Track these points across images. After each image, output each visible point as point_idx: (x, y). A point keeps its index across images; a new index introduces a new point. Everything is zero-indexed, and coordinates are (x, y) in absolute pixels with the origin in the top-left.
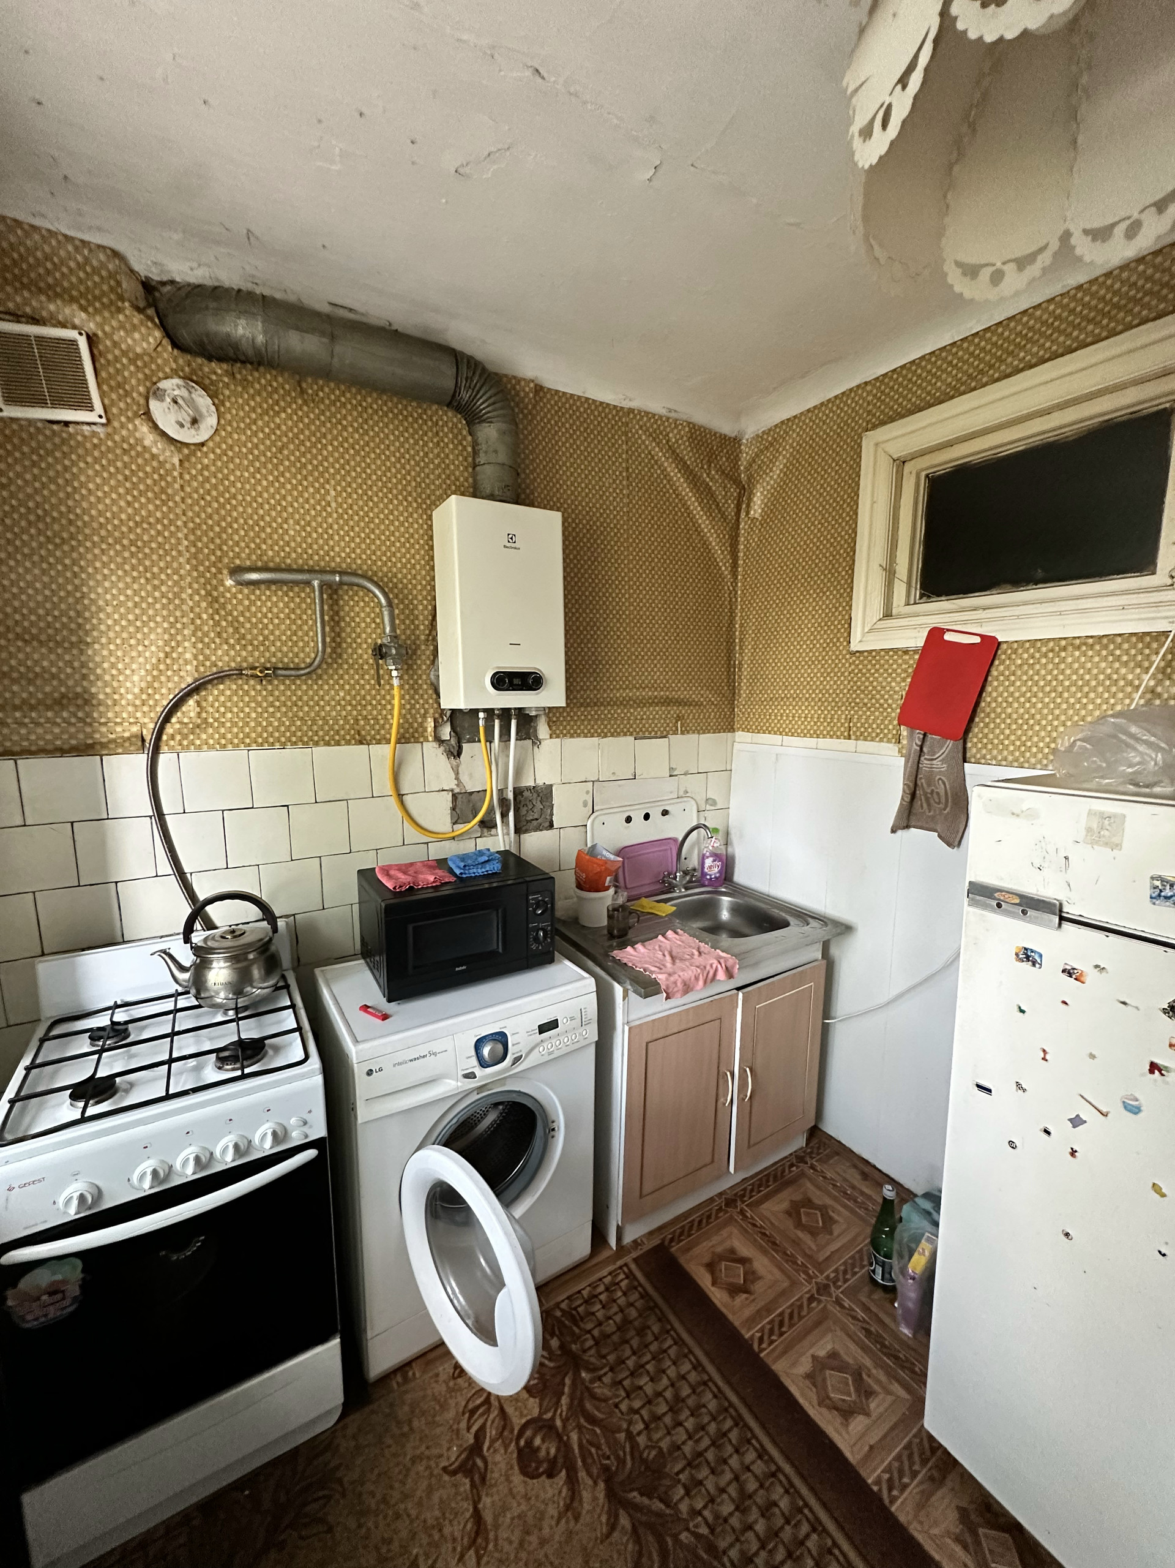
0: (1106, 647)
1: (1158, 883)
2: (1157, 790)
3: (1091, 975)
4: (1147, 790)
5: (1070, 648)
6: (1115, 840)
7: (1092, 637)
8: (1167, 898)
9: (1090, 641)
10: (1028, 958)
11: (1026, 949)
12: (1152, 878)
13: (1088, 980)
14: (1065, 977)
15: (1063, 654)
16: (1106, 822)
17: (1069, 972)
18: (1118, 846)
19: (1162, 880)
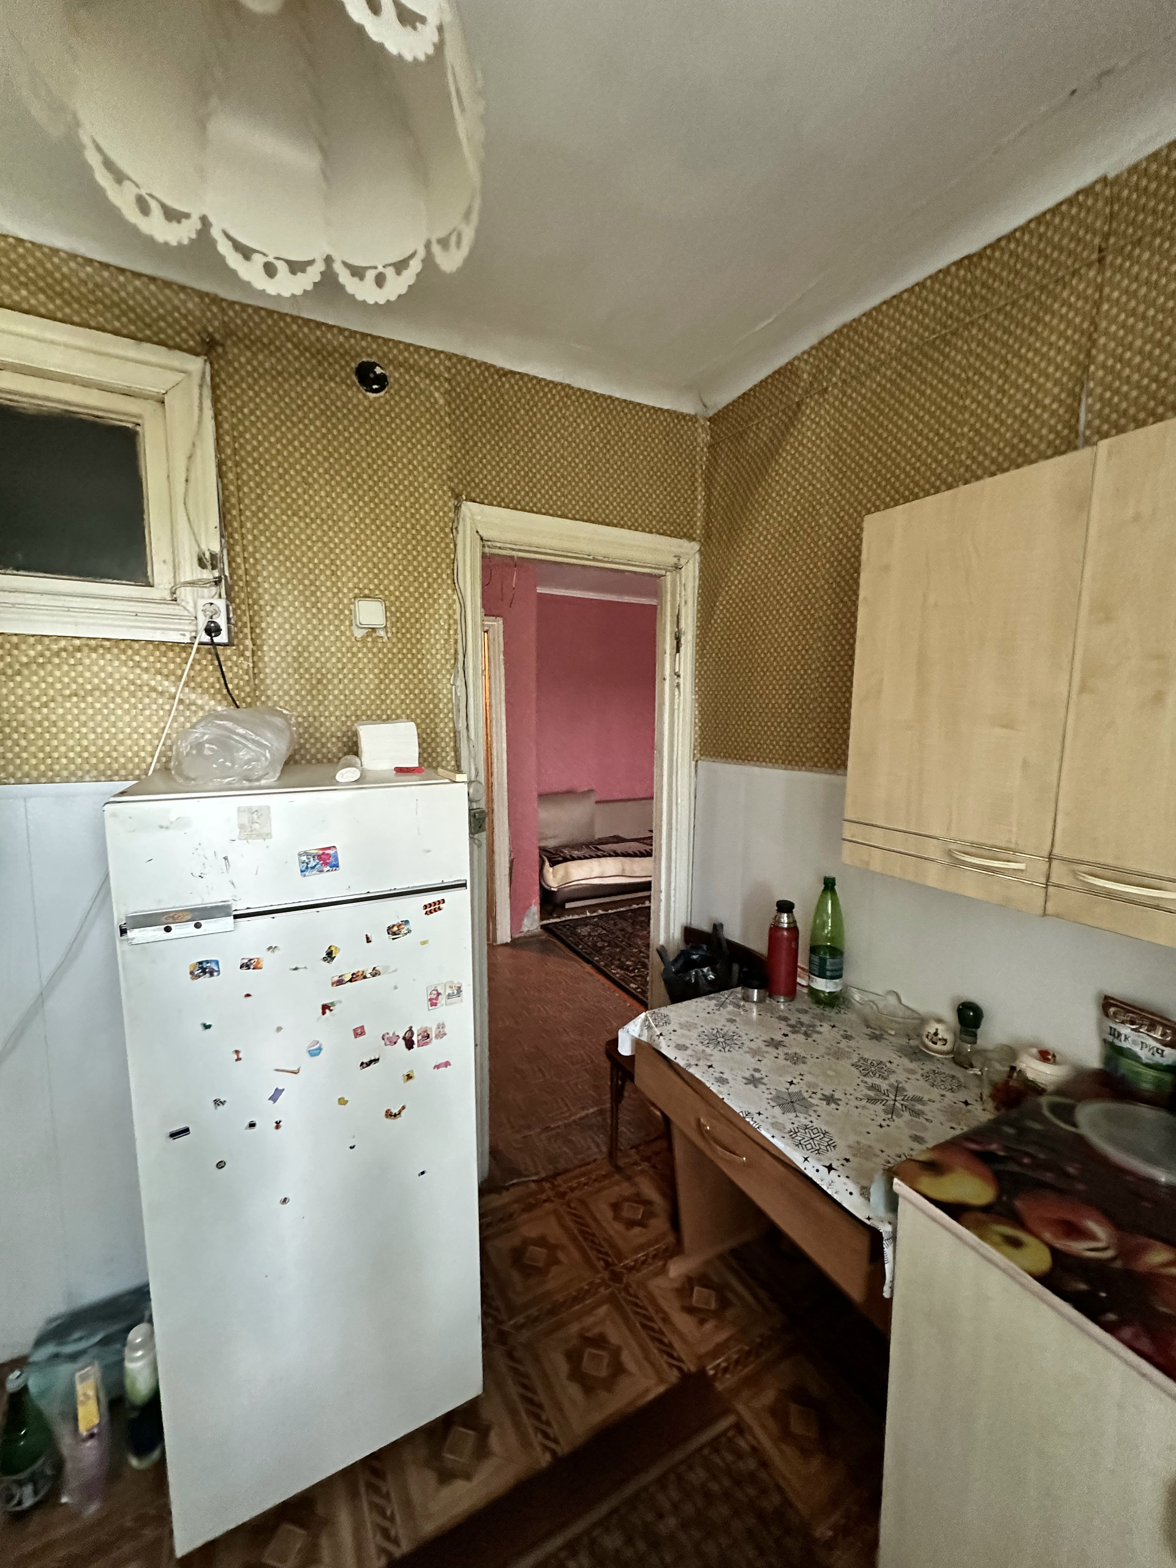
0: (124, 652)
1: (304, 858)
2: (263, 782)
3: (267, 959)
4: (257, 784)
5: (86, 650)
6: (265, 830)
7: (108, 640)
8: (313, 868)
9: (107, 644)
10: (204, 971)
11: (200, 963)
12: (300, 855)
13: (264, 964)
14: (244, 971)
15: (79, 655)
16: (255, 816)
17: (246, 966)
18: (268, 835)
19: (306, 854)
